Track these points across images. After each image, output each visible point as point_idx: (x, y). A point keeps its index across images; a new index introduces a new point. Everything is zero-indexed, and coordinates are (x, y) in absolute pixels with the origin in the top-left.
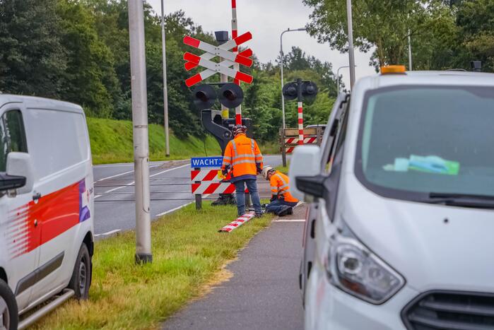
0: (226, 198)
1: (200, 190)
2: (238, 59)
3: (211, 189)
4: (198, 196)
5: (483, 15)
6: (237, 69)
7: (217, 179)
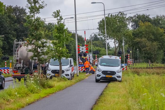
0: (84, 71)
1: (80, 70)
2: (86, 49)
3: (82, 70)
4: (80, 71)
5: (138, 34)
6: (86, 51)
7: (83, 68)
